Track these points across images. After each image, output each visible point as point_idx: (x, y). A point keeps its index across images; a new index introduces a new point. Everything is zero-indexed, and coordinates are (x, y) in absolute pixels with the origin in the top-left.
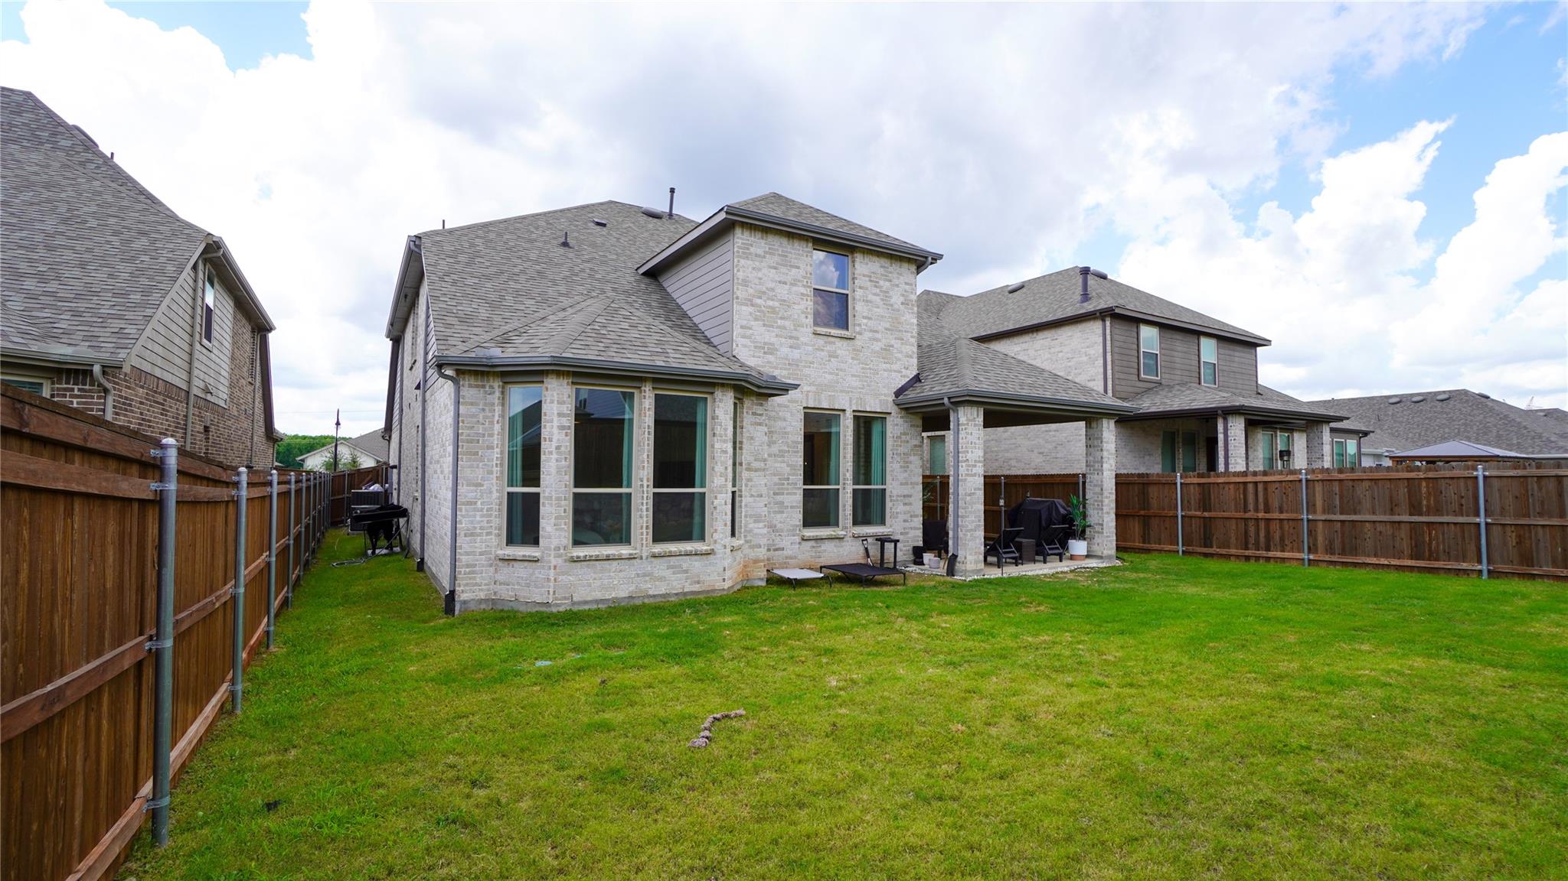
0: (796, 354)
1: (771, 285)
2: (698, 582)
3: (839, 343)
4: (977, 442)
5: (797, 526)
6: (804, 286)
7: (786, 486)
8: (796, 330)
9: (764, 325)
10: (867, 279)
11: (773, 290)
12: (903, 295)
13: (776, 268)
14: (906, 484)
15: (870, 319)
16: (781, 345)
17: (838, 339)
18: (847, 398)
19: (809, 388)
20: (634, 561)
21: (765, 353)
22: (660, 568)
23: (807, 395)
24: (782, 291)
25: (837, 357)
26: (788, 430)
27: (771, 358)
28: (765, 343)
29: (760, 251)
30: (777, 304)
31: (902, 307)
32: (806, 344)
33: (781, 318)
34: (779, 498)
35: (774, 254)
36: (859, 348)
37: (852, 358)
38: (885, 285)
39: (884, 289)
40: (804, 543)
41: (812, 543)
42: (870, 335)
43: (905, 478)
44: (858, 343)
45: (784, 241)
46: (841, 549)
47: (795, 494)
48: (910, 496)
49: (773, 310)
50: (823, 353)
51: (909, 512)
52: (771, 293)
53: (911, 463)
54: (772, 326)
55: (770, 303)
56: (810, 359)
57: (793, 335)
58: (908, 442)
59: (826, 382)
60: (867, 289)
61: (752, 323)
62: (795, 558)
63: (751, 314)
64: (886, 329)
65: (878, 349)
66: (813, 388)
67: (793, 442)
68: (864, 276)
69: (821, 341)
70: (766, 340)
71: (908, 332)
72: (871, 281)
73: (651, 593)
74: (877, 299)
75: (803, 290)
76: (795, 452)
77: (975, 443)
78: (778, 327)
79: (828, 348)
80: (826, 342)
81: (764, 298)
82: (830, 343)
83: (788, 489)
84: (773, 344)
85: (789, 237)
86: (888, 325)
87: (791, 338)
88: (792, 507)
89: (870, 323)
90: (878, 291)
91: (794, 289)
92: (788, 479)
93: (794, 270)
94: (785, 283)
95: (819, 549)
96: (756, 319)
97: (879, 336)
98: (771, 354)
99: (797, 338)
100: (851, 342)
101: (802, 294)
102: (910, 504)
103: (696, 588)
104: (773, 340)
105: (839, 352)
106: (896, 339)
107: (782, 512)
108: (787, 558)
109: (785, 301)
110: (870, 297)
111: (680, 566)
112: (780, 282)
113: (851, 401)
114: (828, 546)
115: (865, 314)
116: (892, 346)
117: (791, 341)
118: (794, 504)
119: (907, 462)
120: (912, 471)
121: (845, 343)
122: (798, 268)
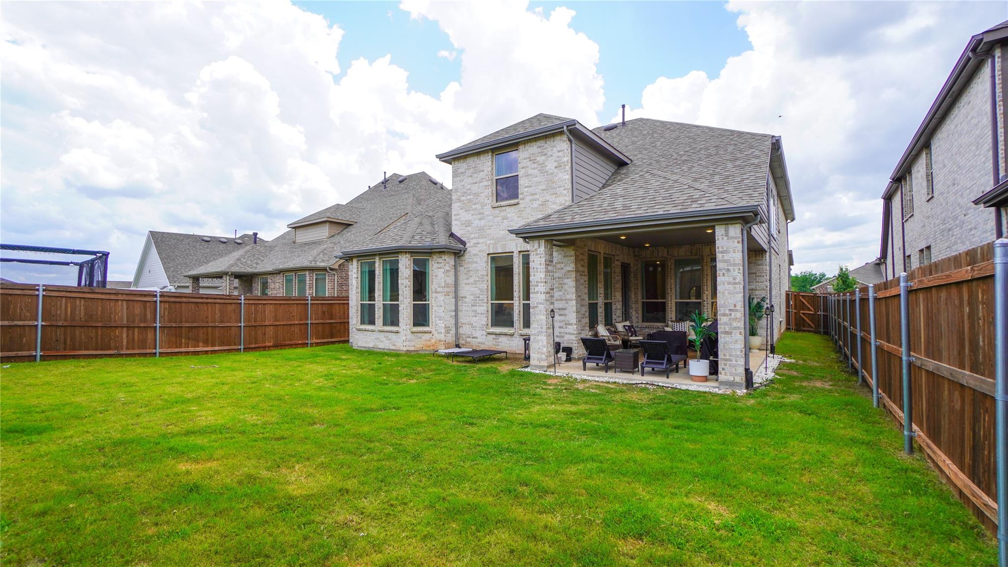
0: (483, 223)
1: (469, 187)
2: (394, 345)
3: (508, 209)
4: (539, 267)
5: (484, 325)
6: (486, 181)
7: (478, 301)
8: (482, 209)
9: (466, 211)
10: (528, 160)
11: (470, 189)
12: (556, 161)
13: (471, 176)
14: (562, 300)
15: (530, 187)
16: (475, 219)
17: (508, 207)
18: (515, 244)
19: (490, 242)
20: (374, 333)
21: (466, 226)
22: (381, 336)
23: (489, 246)
24: (475, 188)
25: (507, 219)
26: (478, 268)
27: (469, 228)
28: (466, 221)
29: (463, 170)
30: (472, 197)
31: (556, 170)
32: (488, 216)
33: (474, 204)
34: (474, 308)
35: (470, 169)
36: (523, 209)
37: (518, 217)
38: (540, 159)
39: (541, 162)
40: (489, 336)
41: (494, 336)
42: (531, 198)
43: (560, 296)
44: (521, 206)
45: (475, 159)
46: (512, 342)
47: (483, 306)
48: (565, 309)
49: (470, 201)
50: (498, 219)
51: (564, 321)
52: (468, 192)
53: (565, 284)
54: (470, 210)
55: (469, 197)
56: (491, 224)
57: (481, 212)
58: (562, 269)
59: (501, 236)
60: (528, 167)
61: (460, 211)
62: (484, 344)
63: (459, 206)
64: (543, 190)
65: (536, 206)
66: (492, 242)
67: (482, 275)
68: (525, 159)
69: (497, 211)
70: (467, 219)
71: (561, 187)
72: (530, 161)
73: (379, 347)
74: (536, 171)
75: (486, 183)
76: (482, 281)
77: (537, 268)
78: (473, 210)
79: (503, 214)
80: (500, 211)
81: (465, 195)
82: (503, 211)
83: (479, 303)
84: (470, 220)
85: (477, 155)
86: (544, 187)
87: (480, 214)
88: (481, 314)
89: (529, 190)
90: (536, 165)
91: (481, 184)
92: (479, 297)
93: (481, 173)
94: (476, 183)
95: (498, 341)
96: (462, 209)
97: (537, 196)
98: (470, 226)
99: (483, 213)
100: (518, 206)
101: (486, 186)
102: (565, 315)
103: (393, 348)
104: (470, 218)
105: (509, 215)
106: (551, 195)
107: (476, 317)
108: (479, 343)
109: (476, 193)
110: (531, 172)
111: (388, 337)
112: (473, 183)
113: (517, 246)
114: (503, 339)
115: (526, 185)
116: (548, 201)
117: (479, 216)
118: (483, 312)
119: (561, 284)
120: (566, 291)
121: (513, 208)
122: (483, 171)
